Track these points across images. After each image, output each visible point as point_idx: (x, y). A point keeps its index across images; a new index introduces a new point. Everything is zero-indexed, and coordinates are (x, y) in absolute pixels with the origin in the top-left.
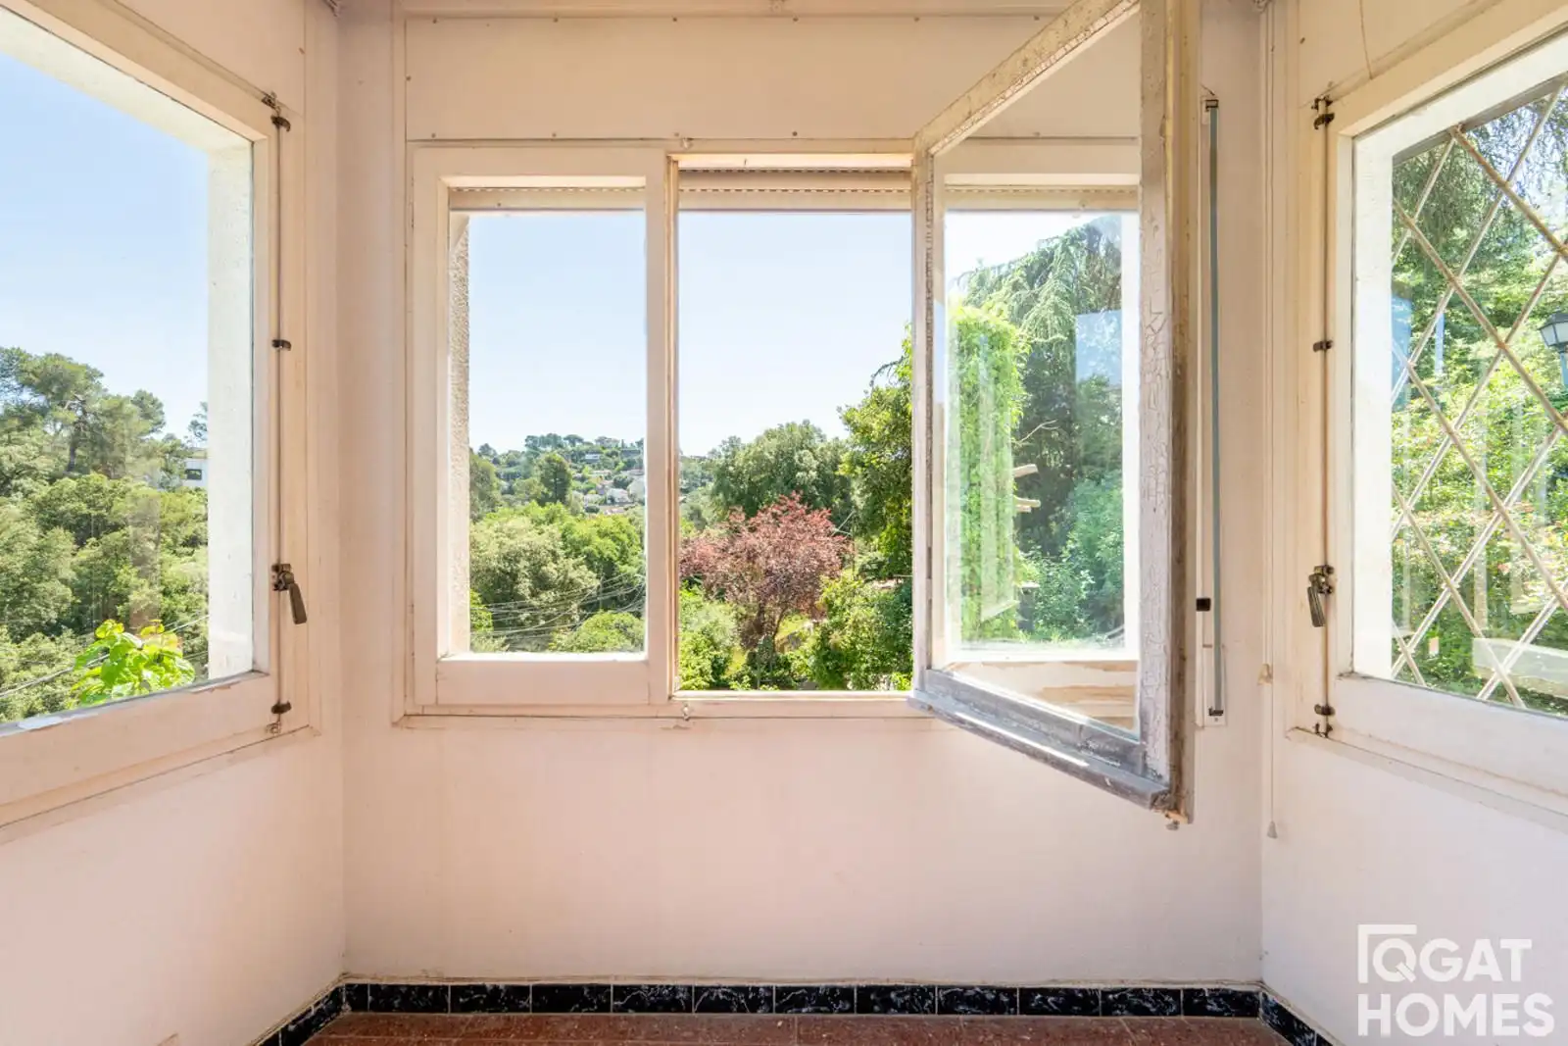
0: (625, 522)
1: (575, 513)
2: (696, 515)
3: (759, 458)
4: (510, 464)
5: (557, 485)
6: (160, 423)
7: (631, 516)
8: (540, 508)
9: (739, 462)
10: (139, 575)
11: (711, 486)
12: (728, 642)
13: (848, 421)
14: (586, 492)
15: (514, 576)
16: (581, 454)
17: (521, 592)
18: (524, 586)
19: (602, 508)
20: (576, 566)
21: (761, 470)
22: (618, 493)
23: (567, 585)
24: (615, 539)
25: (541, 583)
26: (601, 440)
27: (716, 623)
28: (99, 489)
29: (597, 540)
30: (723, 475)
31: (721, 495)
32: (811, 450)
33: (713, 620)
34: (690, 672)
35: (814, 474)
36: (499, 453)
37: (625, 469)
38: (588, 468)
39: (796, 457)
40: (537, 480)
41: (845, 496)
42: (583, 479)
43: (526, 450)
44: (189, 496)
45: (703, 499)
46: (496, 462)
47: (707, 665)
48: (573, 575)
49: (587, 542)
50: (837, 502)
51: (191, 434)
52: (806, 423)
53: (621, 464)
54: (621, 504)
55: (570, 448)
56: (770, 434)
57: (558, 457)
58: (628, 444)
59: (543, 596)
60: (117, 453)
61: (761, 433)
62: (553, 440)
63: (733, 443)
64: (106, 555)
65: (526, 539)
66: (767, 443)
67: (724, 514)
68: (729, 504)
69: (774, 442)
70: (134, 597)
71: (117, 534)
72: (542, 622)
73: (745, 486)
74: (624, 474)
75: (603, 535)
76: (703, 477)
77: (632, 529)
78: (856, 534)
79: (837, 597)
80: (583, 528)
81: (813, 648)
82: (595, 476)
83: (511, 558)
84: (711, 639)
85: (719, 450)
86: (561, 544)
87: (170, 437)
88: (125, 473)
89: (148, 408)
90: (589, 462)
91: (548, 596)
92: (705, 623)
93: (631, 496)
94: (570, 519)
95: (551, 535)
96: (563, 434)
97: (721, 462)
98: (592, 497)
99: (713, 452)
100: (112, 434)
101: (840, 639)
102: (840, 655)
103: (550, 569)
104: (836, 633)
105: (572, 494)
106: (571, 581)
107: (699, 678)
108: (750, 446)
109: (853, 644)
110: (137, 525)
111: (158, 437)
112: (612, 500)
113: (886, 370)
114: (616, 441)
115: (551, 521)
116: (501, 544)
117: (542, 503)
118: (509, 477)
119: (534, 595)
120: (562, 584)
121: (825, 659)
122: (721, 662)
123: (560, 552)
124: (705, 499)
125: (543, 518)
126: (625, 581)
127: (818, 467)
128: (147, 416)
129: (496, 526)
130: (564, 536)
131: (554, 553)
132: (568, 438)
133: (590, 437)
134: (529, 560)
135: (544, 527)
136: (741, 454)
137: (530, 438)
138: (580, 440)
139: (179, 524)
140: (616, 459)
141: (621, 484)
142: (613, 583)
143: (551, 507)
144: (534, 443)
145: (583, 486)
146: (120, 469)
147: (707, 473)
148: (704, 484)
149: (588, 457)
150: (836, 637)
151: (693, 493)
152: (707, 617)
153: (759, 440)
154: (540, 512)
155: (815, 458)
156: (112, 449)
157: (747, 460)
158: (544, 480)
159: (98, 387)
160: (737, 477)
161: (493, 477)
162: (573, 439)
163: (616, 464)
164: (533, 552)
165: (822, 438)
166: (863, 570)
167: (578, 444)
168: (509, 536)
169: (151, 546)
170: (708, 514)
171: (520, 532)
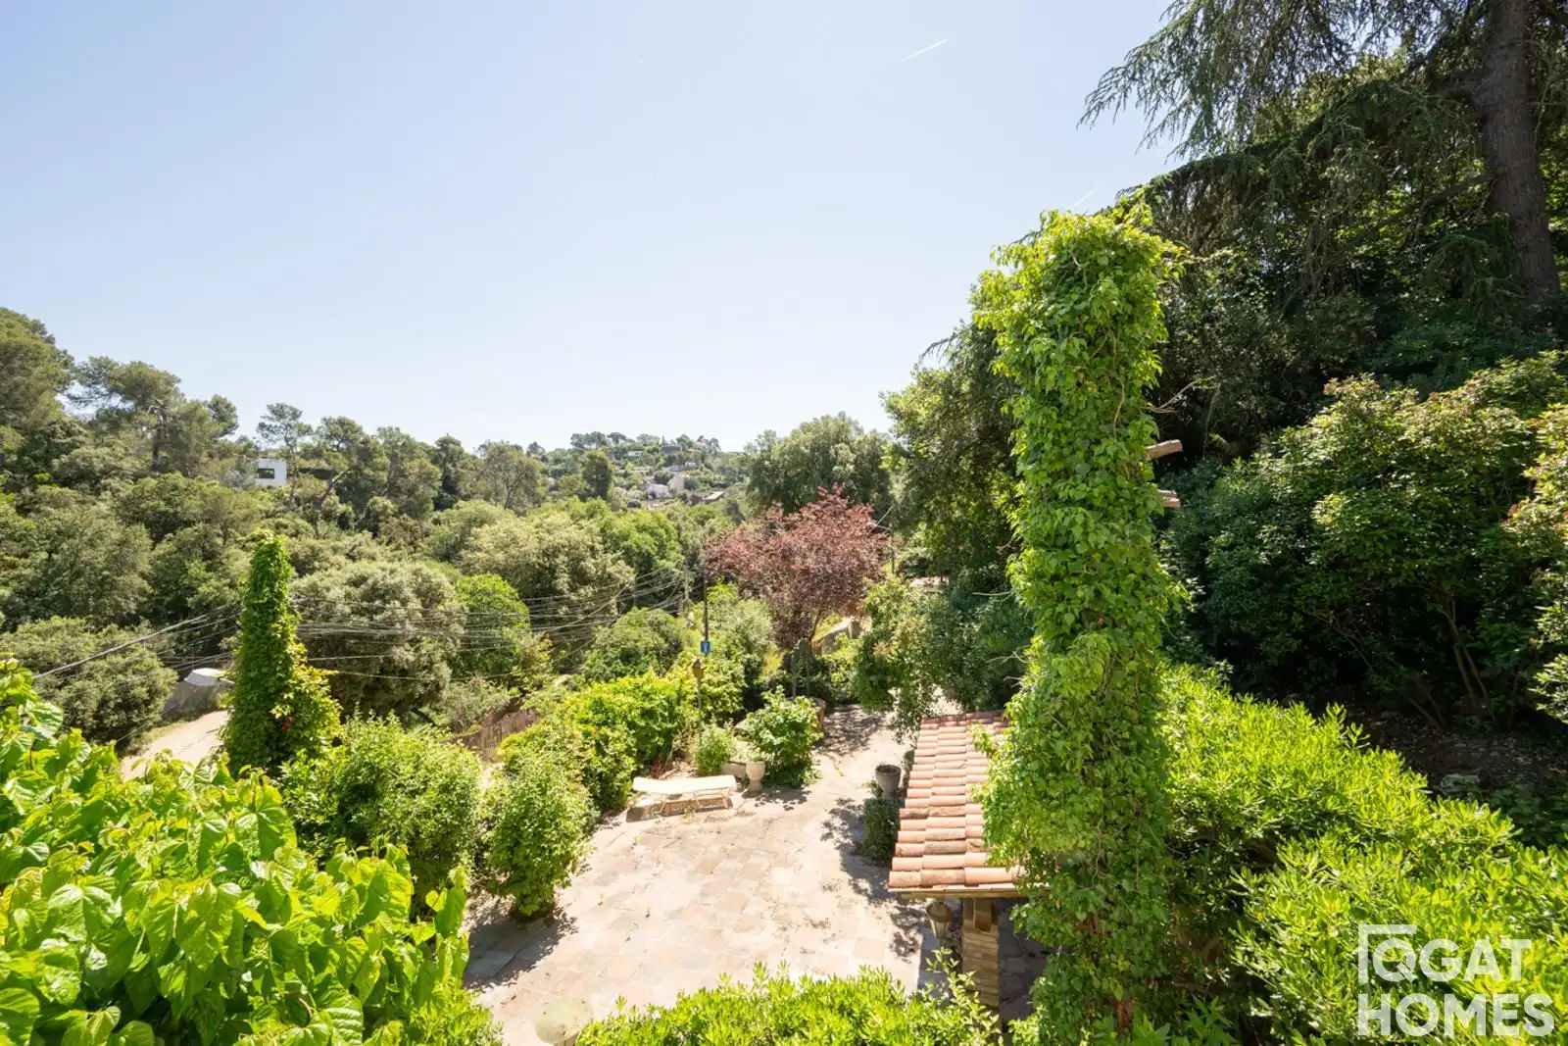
0: (663, 517)
1: (614, 508)
2: (733, 510)
3: (795, 451)
4: (557, 461)
5: (599, 481)
6: (233, 426)
7: (670, 511)
8: (582, 504)
9: (775, 457)
10: (208, 569)
11: (748, 481)
12: (763, 641)
13: (891, 408)
14: (628, 488)
15: (552, 570)
16: (624, 451)
17: (560, 587)
18: (563, 581)
19: (643, 504)
20: (614, 561)
21: (796, 465)
22: (660, 489)
23: (606, 580)
24: (652, 534)
25: (580, 577)
26: (643, 438)
27: (751, 621)
28: (175, 488)
29: (636, 535)
30: (760, 470)
31: (757, 490)
32: (847, 443)
33: (748, 617)
34: (721, 677)
35: (851, 467)
36: (547, 451)
37: (665, 465)
38: (630, 464)
39: (832, 451)
40: (580, 476)
41: (883, 490)
42: (626, 475)
43: (572, 447)
44: (261, 494)
45: (740, 494)
46: (544, 459)
47: (739, 669)
48: (611, 569)
49: (626, 538)
50: (875, 495)
51: (259, 436)
52: (842, 415)
53: (662, 461)
54: (663, 499)
55: (613, 445)
56: (805, 428)
57: (600, 453)
58: (668, 440)
59: (582, 591)
60: (192, 453)
61: (797, 426)
62: (597, 438)
63: (769, 436)
64: (179, 549)
65: (565, 535)
66: (802, 436)
67: (760, 509)
68: (764, 498)
69: (810, 435)
70: (203, 589)
71: (189, 530)
72: (581, 617)
73: (781, 480)
74: (665, 470)
75: (641, 529)
76: (741, 472)
77: (670, 524)
78: (895, 529)
79: (882, 602)
80: (622, 523)
81: (855, 659)
82: (636, 471)
83: (551, 553)
84: (746, 638)
85: (755, 444)
86: (600, 539)
87: (243, 439)
88: (200, 472)
89: (223, 412)
90: (631, 459)
91: (587, 591)
92: (739, 620)
93: (671, 491)
94: (610, 515)
95: (590, 531)
96: (606, 432)
97: (756, 456)
98: (634, 493)
99: (749, 447)
100: (188, 436)
101: (887, 651)
102: (887, 669)
103: (589, 564)
104: (881, 644)
105: (612, 490)
106: (610, 575)
107: (731, 684)
108: (786, 440)
109: (900, 657)
110: (208, 521)
111: (231, 439)
112: (653, 495)
113: (936, 348)
114: (656, 438)
115: (591, 516)
116: (541, 540)
117: (583, 499)
118: (556, 474)
119: (573, 589)
120: (600, 578)
121: (869, 673)
122: (754, 665)
123: (598, 547)
124: (742, 494)
125: (584, 513)
126: (663, 576)
127: (856, 460)
128: (222, 419)
129: (537, 521)
130: (603, 530)
131: (592, 548)
132: (612, 436)
133: (633, 434)
134: (567, 555)
135: (583, 522)
136: (777, 448)
137: (575, 436)
138: (624, 438)
139: (244, 520)
140: (657, 455)
141: (663, 480)
142: (651, 578)
143: (592, 502)
144: (579, 442)
145: (625, 482)
146: (196, 469)
147: (745, 468)
148: (741, 480)
149: (631, 454)
150: (881, 649)
151: (731, 488)
152: (742, 615)
153: (795, 434)
154: (580, 507)
155: (852, 451)
156: (188, 450)
157: (782, 454)
158: (587, 477)
159: (176, 393)
160: (773, 472)
161: (538, 474)
162: (616, 437)
163: (657, 460)
164: (571, 548)
165: (860, 431)
166: (903, 567)
167: (621, 441)
168: (548, 531)
169: (220, 541)
170: (745, 508)
171: (558, 527)
